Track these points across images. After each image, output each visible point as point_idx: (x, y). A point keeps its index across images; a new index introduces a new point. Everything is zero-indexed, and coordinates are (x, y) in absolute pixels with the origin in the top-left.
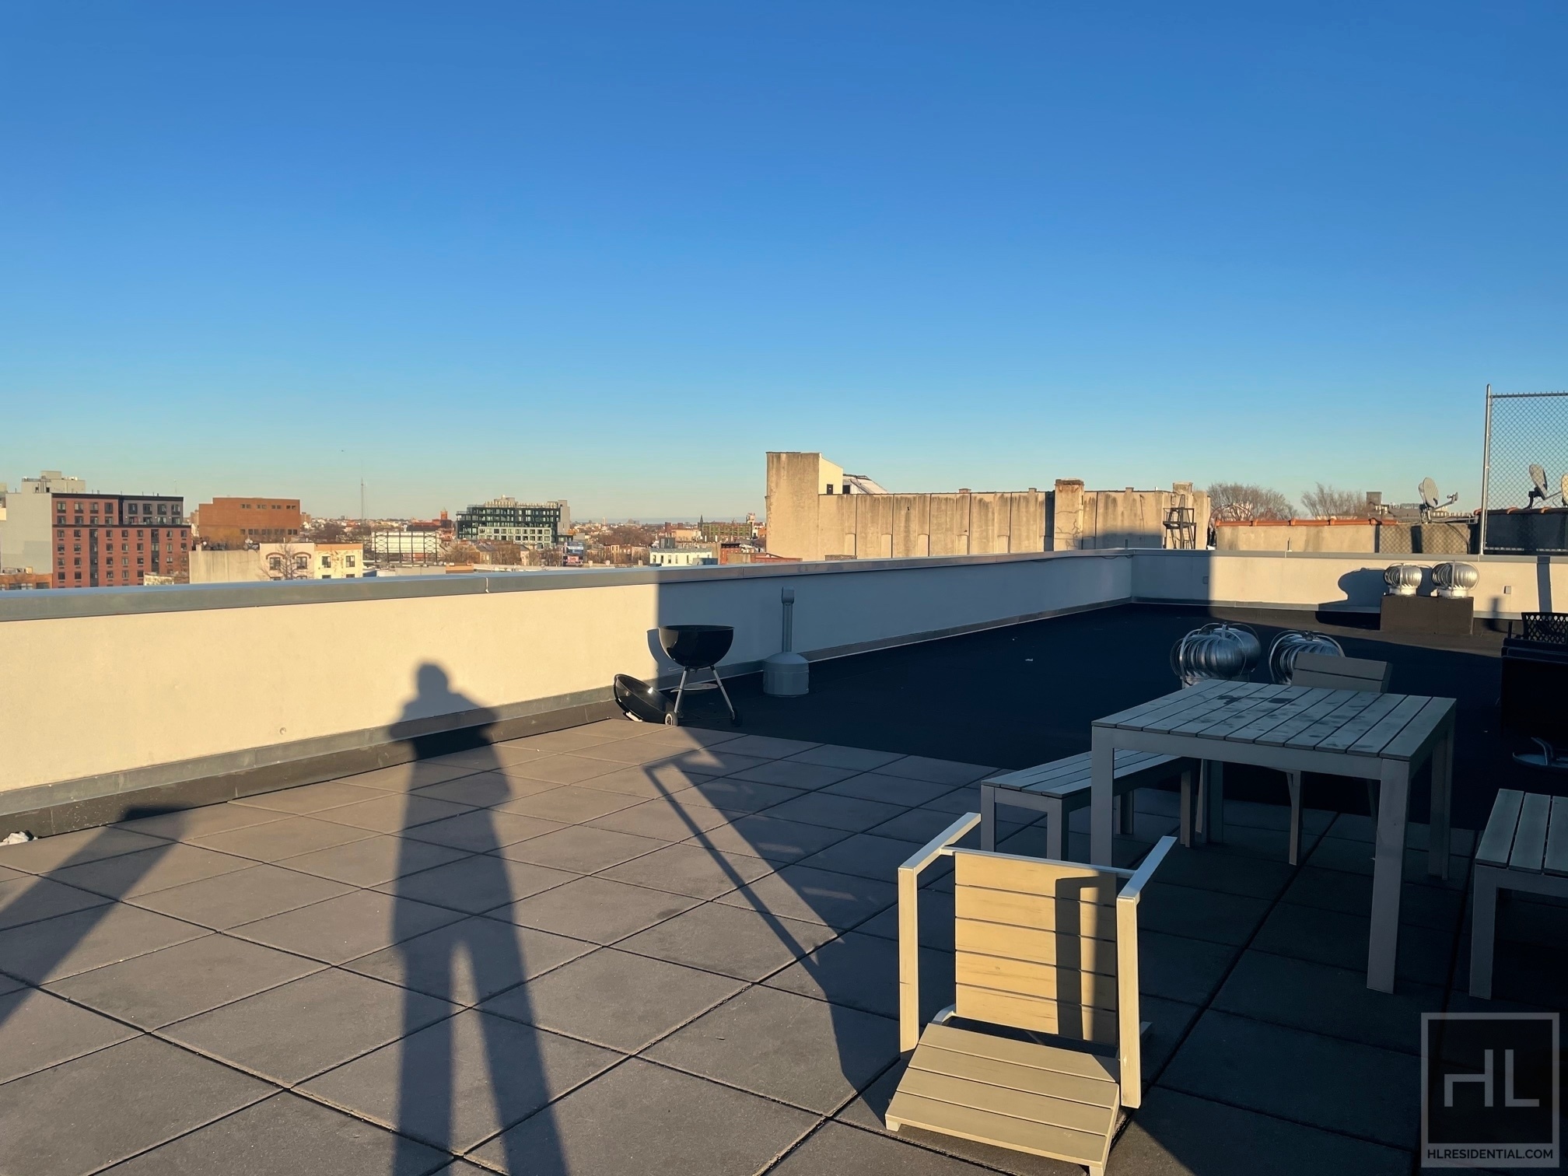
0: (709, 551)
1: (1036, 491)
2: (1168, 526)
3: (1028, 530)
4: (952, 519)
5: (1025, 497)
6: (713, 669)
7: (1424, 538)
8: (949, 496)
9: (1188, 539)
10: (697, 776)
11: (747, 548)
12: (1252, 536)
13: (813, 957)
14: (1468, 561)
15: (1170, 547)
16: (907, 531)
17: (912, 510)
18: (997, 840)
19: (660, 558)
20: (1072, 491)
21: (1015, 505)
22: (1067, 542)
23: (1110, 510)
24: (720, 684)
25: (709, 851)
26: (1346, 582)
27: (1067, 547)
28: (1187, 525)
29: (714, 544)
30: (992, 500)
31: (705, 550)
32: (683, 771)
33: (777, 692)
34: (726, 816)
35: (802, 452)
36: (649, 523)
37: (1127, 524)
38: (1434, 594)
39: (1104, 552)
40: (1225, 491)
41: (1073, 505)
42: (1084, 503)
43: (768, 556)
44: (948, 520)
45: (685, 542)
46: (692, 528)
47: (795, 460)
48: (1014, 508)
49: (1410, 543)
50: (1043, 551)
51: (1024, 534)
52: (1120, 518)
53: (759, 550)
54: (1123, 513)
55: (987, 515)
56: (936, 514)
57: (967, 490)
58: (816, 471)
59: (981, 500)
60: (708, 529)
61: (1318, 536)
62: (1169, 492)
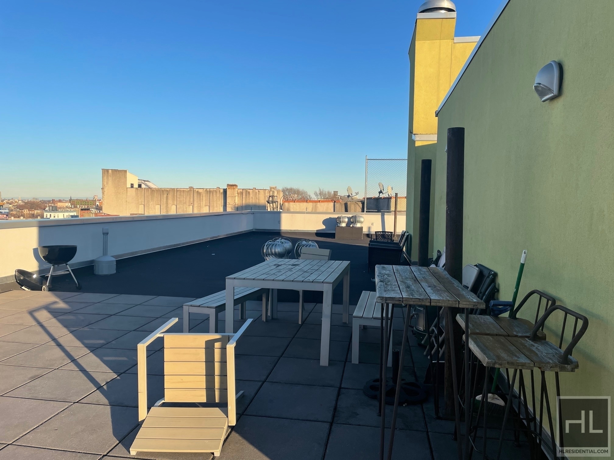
0: (75, 212)
1: (219, 188)
2: (268, 202)
3: (217, 203)
4: (186, 199)
5: (215, 191)
6: (67, 265)
7: (348, 207)
8: (184, 189)
9: (275, 207)
10: (55, 313)
11: (94, 211)
12: (295, 206)
13: (105, 387)
14: (361, 215)
15: (269, 210)
16: (167, 203)
17: (169, 195)
18: (190, 329)
19: (50, 215)
20: (233, 189)
21: (211, 194)
22: (232, 208)
23: (248, 196)
24: (71, 271)
25: (59, 347)
26: (325, 222)
27: (232, 210)
28: (275, 202)
29: (77, 209)
30: (202, 191)
31: (72, 212)
32: (49, 312)
33: (100, 273)
34: (69, 330)
35: (119, 169)
36: (44, 199)
37: (254, 201)
38: (351, 226)
39: (244, 211)
40: (287, 189)
41: (234, 194)
42: (238, 193)
43: (103, 214)
44: (184, 199)
45: (62, 208)
46: (66, 202)
47: (115, 173)
48: (211, 195)
49: (344, 209)
50: (222, 211)
51: (215, 205)
52: (251, 199)
53: (100, 211)
54: (252, 198)
55: (200, 198)
56: (179, 197)
57: (192, 187)
58: (126, 177)
59: (198, 192)
60: (74, 202)
61: (316, 206)
62: (268, 190)
